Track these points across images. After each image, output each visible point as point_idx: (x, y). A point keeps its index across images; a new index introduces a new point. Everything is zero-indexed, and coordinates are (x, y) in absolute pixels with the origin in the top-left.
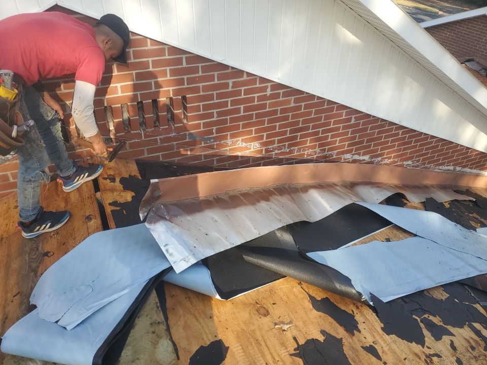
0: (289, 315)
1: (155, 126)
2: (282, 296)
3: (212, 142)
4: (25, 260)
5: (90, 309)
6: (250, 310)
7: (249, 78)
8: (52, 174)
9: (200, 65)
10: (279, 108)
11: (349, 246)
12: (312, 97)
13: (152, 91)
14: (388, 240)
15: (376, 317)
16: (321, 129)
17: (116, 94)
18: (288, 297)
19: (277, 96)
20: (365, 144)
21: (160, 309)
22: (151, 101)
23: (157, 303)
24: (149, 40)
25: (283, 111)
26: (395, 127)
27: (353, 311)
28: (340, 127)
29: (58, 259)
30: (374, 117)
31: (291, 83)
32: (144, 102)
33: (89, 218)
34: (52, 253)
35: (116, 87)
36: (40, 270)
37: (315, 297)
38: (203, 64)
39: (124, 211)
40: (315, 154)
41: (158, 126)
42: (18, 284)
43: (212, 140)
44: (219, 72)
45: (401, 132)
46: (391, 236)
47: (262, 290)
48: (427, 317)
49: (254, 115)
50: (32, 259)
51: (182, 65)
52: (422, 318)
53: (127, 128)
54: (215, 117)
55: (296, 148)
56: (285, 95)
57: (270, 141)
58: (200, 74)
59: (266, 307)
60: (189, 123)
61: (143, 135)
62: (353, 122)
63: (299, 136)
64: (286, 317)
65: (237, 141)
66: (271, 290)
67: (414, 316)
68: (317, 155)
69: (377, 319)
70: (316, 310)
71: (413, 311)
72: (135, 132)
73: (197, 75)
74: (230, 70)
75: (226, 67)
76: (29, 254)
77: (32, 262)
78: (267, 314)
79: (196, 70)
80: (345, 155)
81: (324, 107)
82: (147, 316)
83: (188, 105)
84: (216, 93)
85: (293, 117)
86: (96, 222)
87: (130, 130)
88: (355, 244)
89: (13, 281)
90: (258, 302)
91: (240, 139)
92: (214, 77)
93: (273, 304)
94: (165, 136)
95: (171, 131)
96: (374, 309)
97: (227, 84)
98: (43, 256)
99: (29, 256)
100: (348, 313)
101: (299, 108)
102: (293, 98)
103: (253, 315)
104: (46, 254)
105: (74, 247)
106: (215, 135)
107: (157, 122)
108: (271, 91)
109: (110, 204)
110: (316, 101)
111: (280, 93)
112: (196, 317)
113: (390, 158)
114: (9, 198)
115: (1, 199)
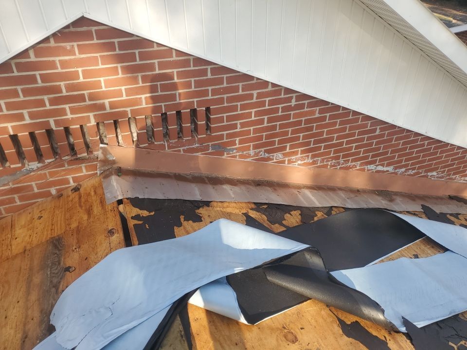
0: (318, 342)
1: (178, 137)
2: (310, 319)
3: (234, 153)
4: (47, 274)
5: (108, 337)
6: (277, 336)
7: (274, 89)
8: (76, 184)
9: (225, 76)
10: (303, 119)
11: (376, 263)
12: (338, 107)
13: (176, 102)
14: (416, 256)
15: (410, 344)
16: (345, 140)
17: (141, 105)
18: (316, 321)
19: (302, 106)
20: (389, 155)
21: (184, 338)
22: (175, 112)
23: (181, 331)
24: (174, 52)
25: (307, 121)
26: (420, 137)
27: (385, 337)
28: (365, 137)
29: (80, 275)
30: (399, 127)
31: (316, 94)
32: (168, 113)
33: (111, 232)
34: (74, 269)
35: (141, 98)
36: (61, 286)
37: (345, 320)
38: (228, 75)
39: (147, 226)
40: (339, 165)
41: (181, 137)
42: (38, 300)
43: (235, 151)
44: (243, 83)
45: (426, 142)
46: (419, 252)
47: (289, 312)
48: (463, 344)
49: (278, 126)
50: (54, 273)
51: (207, 76)
52: (459, 345)
53: (150, 139)
54: (238, 128)
55: (320, 158)
56: (310, 105)
57: (294, 152)
58: (225, 85)
59: (294, 332)
60: (212, 134)
61: (166, 146)
62: (378, 132)
63: (323, 147)
64: (316, 343)
65: (260, 152)
66: (298, 313)
67: (450, 344)
68: (340, 166)
69: (412, 346)
70: (346, 335)
71: (449, 337)
72: (159, 143)
73: (222, 86)
74: (255, 81)
75: (251, 78)
76: (51, 268)
77: (53, 277)
78: (295, 340)
79: (221, 81)
80: (369, 166)
81: (349, 118)
82: (170, 346)
83: (211, 117)
84: (241, 104)
85: (318, 127)
86: (118, 237)
87: (154, 141)
88: (382, 261)
89: (34, 297)
90: (285, 326)
91: (263, 149)
92: (239, 88)
93: (302, 329)
94: (188, 147)
95: (195, 142)
96: (408, 336)
97: (252, 95)
98: (65, 271)
99: (50, 270)
100: (380, 339)
101: (324, 119)
102: (318, 108)
103: (281, 342)
104: (68, 269)
105: (96, 263)
106: (238, 146)
107: (180, 133)
108: (296, 102)
109: (133, 218)
110: (341, 111)
111: (305, 104)
112: (221, 344)
113: (413, 169)
114: (33, 208)
115: (25, 209)
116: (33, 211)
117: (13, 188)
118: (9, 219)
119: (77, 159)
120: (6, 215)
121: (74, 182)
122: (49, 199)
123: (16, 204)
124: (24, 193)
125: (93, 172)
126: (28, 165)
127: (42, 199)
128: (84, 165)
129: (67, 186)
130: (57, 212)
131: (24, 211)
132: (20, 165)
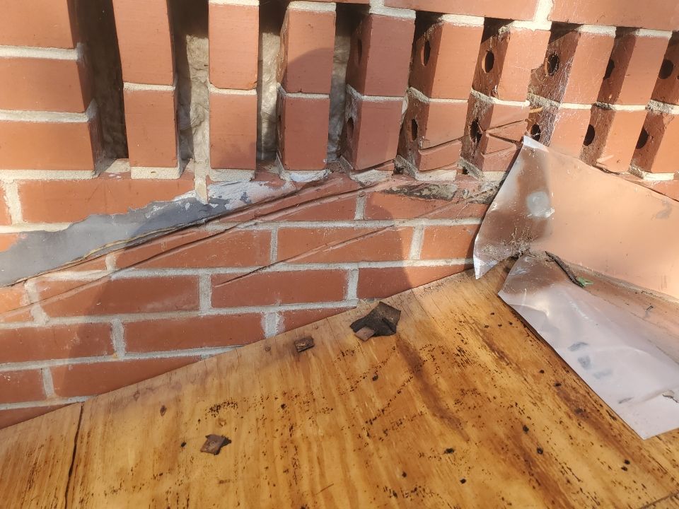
8: (368, 305)
114: (177, 387)
115: (143, 385)
116: (178, 400)
117: (117, 281)
118: (65, 422)
119: (411, 191)
120: (58, 402)
121: (361, 293)
122: (251, 352)
123: (111, 359)
124: (153, 311)
125: (441, 263)
126: (208, 181)
127: (219, 351)
128: (424, 223)
129: (330, 306)
130: (307, 428)
131: (136, 395)
132: (171, 173)
